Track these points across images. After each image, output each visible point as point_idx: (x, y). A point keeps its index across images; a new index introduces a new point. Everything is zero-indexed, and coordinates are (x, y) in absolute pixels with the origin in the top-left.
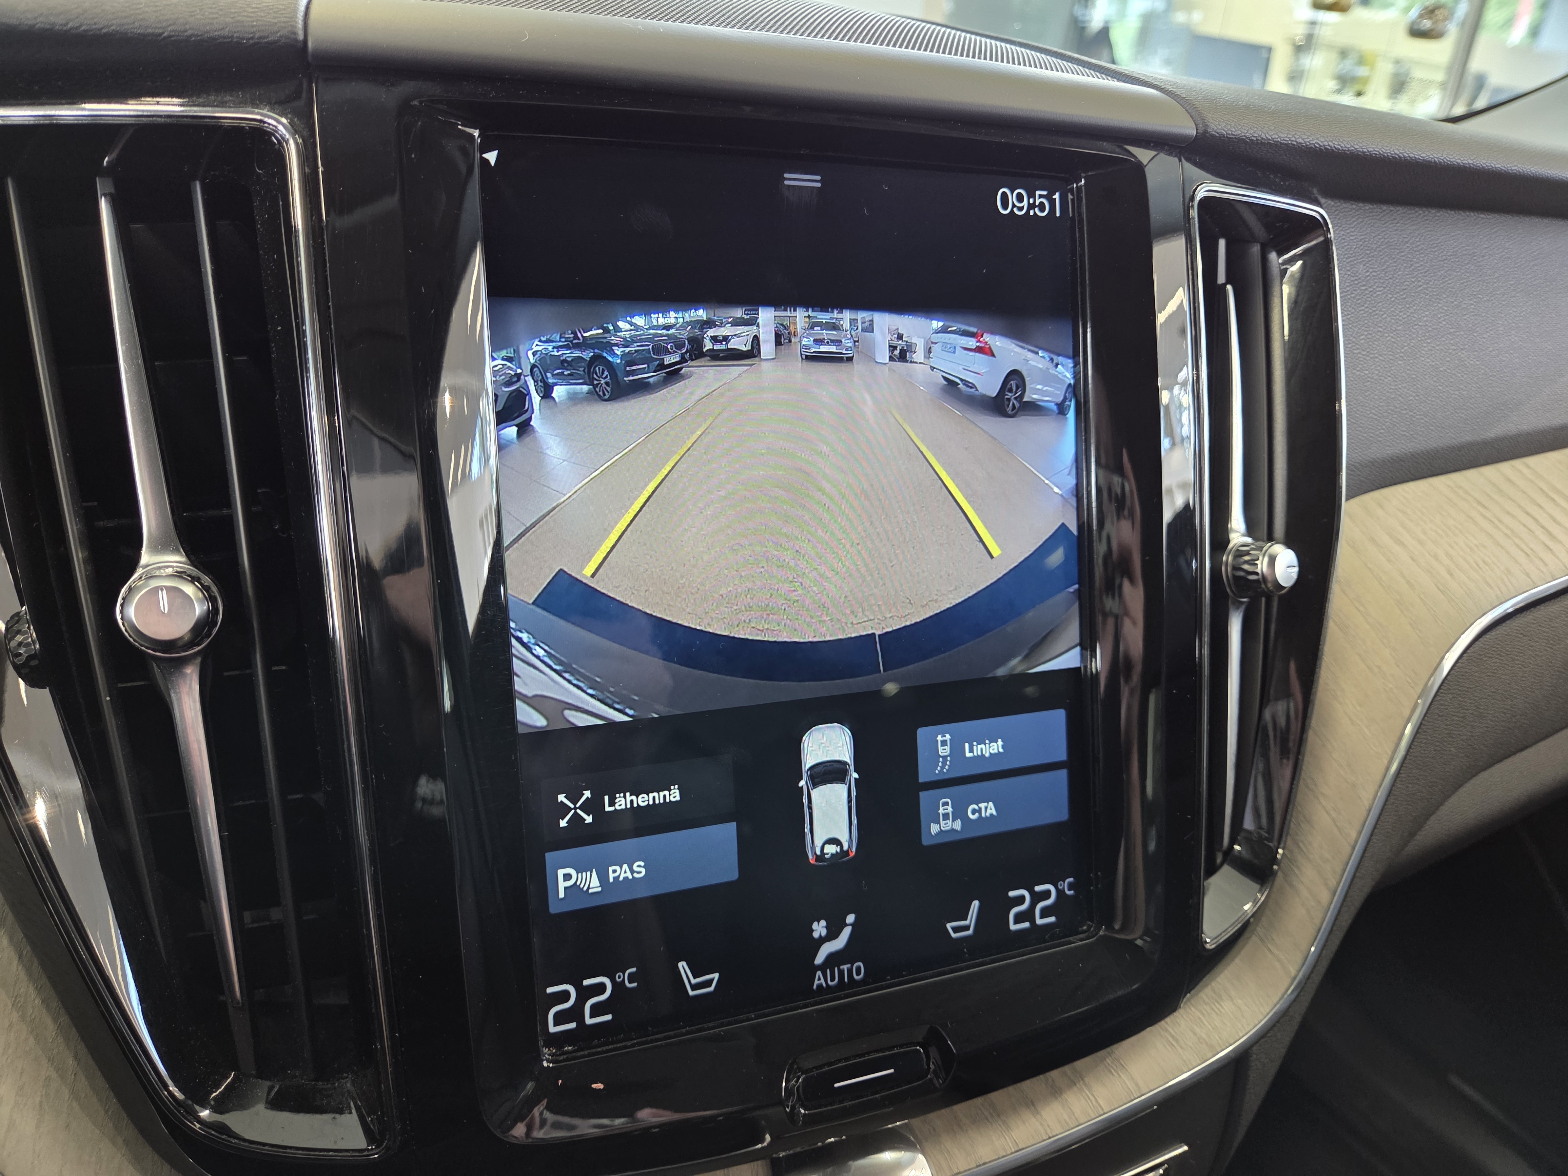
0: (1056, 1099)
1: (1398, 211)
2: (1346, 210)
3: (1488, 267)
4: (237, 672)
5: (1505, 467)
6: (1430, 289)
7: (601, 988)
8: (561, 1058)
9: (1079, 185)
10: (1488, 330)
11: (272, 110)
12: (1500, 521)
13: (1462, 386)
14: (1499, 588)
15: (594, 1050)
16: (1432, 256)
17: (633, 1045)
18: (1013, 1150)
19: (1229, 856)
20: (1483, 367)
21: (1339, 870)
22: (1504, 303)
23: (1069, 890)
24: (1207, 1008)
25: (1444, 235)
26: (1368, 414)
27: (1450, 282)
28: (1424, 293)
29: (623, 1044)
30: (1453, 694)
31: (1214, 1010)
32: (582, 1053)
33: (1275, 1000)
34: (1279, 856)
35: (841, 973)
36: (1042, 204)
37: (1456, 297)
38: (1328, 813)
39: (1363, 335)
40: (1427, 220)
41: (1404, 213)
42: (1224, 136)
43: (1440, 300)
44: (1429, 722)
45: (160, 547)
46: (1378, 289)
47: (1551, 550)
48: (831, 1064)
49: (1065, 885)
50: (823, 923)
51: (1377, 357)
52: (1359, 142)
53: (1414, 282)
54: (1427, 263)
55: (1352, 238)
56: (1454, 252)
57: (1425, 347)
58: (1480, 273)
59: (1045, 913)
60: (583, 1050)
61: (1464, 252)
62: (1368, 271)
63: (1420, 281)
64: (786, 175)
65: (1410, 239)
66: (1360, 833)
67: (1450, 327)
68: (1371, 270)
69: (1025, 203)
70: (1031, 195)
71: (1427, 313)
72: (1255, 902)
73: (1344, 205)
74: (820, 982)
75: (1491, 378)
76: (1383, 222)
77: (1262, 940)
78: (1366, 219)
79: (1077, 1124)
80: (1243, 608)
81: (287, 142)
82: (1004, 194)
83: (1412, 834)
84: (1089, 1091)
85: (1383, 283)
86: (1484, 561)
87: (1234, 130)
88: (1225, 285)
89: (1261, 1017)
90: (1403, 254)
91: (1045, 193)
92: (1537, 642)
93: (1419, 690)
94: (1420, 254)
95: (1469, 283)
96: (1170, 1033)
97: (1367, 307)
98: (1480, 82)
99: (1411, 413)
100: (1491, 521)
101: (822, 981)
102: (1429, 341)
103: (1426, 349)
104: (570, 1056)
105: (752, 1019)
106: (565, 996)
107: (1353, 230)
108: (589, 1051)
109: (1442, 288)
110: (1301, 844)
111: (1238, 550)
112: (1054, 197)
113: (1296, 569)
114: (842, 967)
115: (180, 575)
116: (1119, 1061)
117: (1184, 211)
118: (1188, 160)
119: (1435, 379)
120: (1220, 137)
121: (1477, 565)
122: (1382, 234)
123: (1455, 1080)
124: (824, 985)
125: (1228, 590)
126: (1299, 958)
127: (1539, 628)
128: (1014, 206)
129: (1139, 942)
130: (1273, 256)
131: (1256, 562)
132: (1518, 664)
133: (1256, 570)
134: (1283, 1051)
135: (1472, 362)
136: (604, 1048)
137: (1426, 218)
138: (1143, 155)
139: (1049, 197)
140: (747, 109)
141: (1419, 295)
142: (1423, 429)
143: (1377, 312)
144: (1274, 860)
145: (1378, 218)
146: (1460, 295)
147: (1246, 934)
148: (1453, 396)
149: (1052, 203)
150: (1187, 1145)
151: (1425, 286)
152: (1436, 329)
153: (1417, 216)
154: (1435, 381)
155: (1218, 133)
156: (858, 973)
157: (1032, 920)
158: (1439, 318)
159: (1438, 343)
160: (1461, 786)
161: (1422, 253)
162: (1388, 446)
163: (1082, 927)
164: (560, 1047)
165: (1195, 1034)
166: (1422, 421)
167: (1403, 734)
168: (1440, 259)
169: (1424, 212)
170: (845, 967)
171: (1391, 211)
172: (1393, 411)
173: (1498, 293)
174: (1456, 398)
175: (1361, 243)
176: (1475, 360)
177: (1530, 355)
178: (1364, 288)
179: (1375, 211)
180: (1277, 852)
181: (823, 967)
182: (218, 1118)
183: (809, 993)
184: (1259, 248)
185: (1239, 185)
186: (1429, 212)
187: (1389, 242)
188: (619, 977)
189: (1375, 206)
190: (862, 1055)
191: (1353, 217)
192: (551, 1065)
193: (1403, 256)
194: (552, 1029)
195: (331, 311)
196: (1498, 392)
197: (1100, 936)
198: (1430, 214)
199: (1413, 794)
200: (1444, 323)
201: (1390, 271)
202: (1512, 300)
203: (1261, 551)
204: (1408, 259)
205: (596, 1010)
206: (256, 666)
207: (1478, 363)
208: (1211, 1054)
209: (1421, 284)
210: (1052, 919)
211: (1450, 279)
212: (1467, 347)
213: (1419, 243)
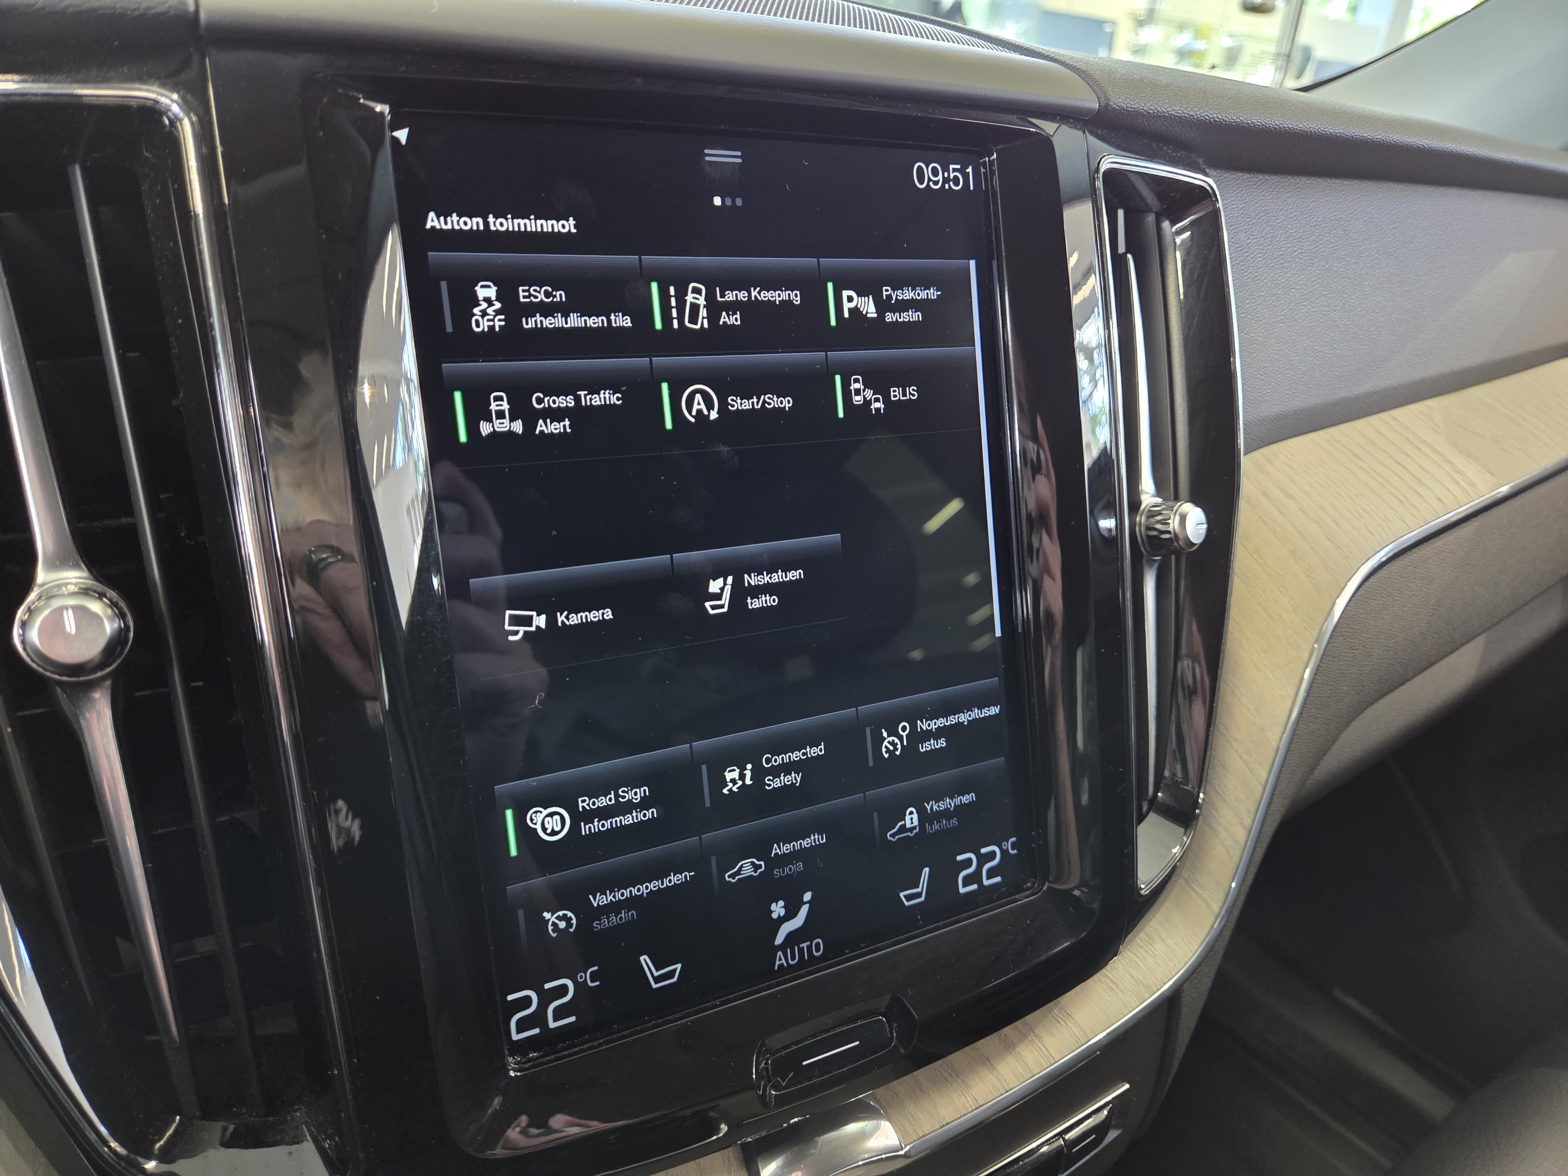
0: (1010, 1053)
1: (1273, 179)
2: (1228, 179)
3: (1353, 231)
4: (149, 692)
5: (1374, 420)
6: (1304, 254)
7: (563, 990)
8: (527, 1065)
9: (991, 159)
10: (1356, 291)
11: (163, 85)
12: (1375, 471)
13: (1335, 346)
14: (1380, 535)
15: (559, 1055)
16: (1305, 222)
17: (600, 1045)
18: (974, 1108)
19: (1153, 803)
20: (1353, 327)
21: (1253, 811)
22: (1369, 265)
23: (1012, 849)
24: (1141, 951)
25: (1313, 202)
26: (1256, 375)
27: (1321, 246)
28: (1299, 258)
29: (590, 1044)
30: (1343, 636)
31: (1148, 952)
32: (548, 1058)
33: (1202, 937)
34: (1200, 801)
35: (801, 950)
36: (956, 177)
37: (1327, 261)
38: (1240, 756)
39: (1247, 299)
40: (1298, 188)
41: (1278, 182)
42: (1124, 110)
43: (1313, 264)
44: (1324, 663)
45: (58, 562)
46: (1259, 256)
47: (1421, 496)
48: (798, 1042)
49: (1008, 845)
50: (781, 903)
51: (1261, 321)
52: (1244, 114)
53: (1289, 247)
54: (1300, 229)
55: (1234, 206)
56: (1323, 218)
57: (1302, 309)
58: (1347, 237)
59: (991, 874)
60: (549, 1055)
61: (1333, 218)
62: (1249, 239)
63: (1295, 247)
64: (706, 151)
65: (1285, 207)
66: (1270, 772)
67: (1323, 289)
68: (1252, 237)
69: (940, 177)
70: (945, 169)
71: (1303, 277)
72: (1182, 845)
73: (1225, 175)
74: (781, 962)
75: (1361, 336)
76: (1260, 191)
77: (1187, 882)
78: (1245, 189)
79: (1031, 1075)
80: (1156, 565)
81: (181, 120)
82: (920, 168)
83: (1312, 770)
84: (1040, 1042)
85: (1263, 249)
86: (1364, 510)
87: (1132, 103)
88: (1125, 254)
89: (1191, 955)
90: (1279, 221)
91: (958, 167)
92: (1414, 582)
93: (1315, 633)
94: (1293, 221)
95: (1338, 247)
96: (1110, 979)
97: (1250, 273)
98: (1307, 54)
99: (1293, 373)
100: (1367, 472)
101: (783, 961)
102: (1305, 303)
103: (1303, 311)
104: (536, 1062)
105: (717, 1006)
106: (527, 1001)
107: (1234, 199)
108: (555, 1055)
109: (1314, 253)
110: (1217, 788)
111: (1150, 510)
112: (967, 171)
113: (1205, 526)
114: (801, 946)
115: (85, 592)
116: (1065, 1011)
117: (1090, 182)
118: (1092, 133)
119: (1311, 340)
120: (1120, 110)
121: (1359, 513)
122: (1260, 203)
123: (1338, 993)
124: (785, 965)
125: (1143, 549)
126: (1221, 896)
127: (1415, 569)
128: (929, 180)
129: (1076, 893)
130: (1166, 224)
131: (1168, 521)
132: (1398, 604)
133: (1168, 529)
134: (1209, 984)
135: (1343, 322)
136: (571, 1051)
137: (1297, 186)
138: (1048, 127)
139: (962, 171)
140: (639, 81)
141: (1295, 260)
142: (1304, 388)
143: (1259, 277)
144: (1196, 805)
145: (1255, 187)
146: (1330, 259)
147: (1174, 878)
148: (1328, 355)
149: (966, 176)
150: (1128, 1083)
151: (1299, 251)
152: (1311, 292)
153: (1289, 185)
154: (1312, 342)
155: (1119, 106)
156: (818, 950)
157: (979, 882)
158: (1313, 282)
159: (1313, 305)
160: (1351, 721)
161: (1296, 220)
162: (1274, 405)
163: (1026, 884)
164: (524, 1054)
165: (1133, 977)
166: (1303, 380)
167: (1303, 678)
168: (1311, 224)
169: (1295, 180)
170: (805, 945)
171: (1267, 180)
172: (1277, 371)
173: (1363, 255)
174: (1331, 357)
175: (1242, 211)
176: (1345, 320)
177: (1393, 313)
178: (1246, 254)
179: (1252, 180)
180: (1198, 796)
181: (783, 947)
182: (166, 1168)
183: (769, 973)
184: (1154, 217)
185: (1138, 157)
186: (1300, 180)
187: (1266, 210)
188: (581, 977)
189: (1252, 176)
190: (828, 1031)
191: (1233, 187)
192: (519, 1074)
193: (1279, 223)
194: (515, 1037)
195: (241, 301)
196: (1367, 350)
197: (1044, 891)
198: (1301, 182)
199: (1312, 732)
200: (1318, 286)
201: (1268, 238)
202: (1376, 262)
203: (1172, 511)
204: (1283, 226)
205: (559, 1014)
206: (175, 684)
207: (1349, 323)
208: (1147, 995)
209: (1296, 249)
210: (998, 879)
211: (1321, 244)
212: (1338, 308)
213: (1292, 210)
